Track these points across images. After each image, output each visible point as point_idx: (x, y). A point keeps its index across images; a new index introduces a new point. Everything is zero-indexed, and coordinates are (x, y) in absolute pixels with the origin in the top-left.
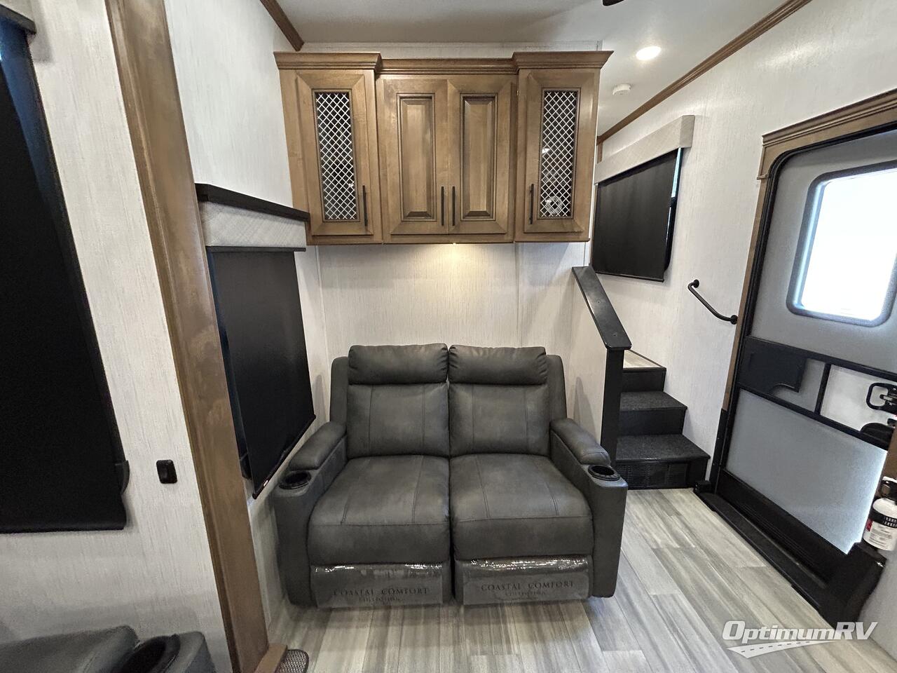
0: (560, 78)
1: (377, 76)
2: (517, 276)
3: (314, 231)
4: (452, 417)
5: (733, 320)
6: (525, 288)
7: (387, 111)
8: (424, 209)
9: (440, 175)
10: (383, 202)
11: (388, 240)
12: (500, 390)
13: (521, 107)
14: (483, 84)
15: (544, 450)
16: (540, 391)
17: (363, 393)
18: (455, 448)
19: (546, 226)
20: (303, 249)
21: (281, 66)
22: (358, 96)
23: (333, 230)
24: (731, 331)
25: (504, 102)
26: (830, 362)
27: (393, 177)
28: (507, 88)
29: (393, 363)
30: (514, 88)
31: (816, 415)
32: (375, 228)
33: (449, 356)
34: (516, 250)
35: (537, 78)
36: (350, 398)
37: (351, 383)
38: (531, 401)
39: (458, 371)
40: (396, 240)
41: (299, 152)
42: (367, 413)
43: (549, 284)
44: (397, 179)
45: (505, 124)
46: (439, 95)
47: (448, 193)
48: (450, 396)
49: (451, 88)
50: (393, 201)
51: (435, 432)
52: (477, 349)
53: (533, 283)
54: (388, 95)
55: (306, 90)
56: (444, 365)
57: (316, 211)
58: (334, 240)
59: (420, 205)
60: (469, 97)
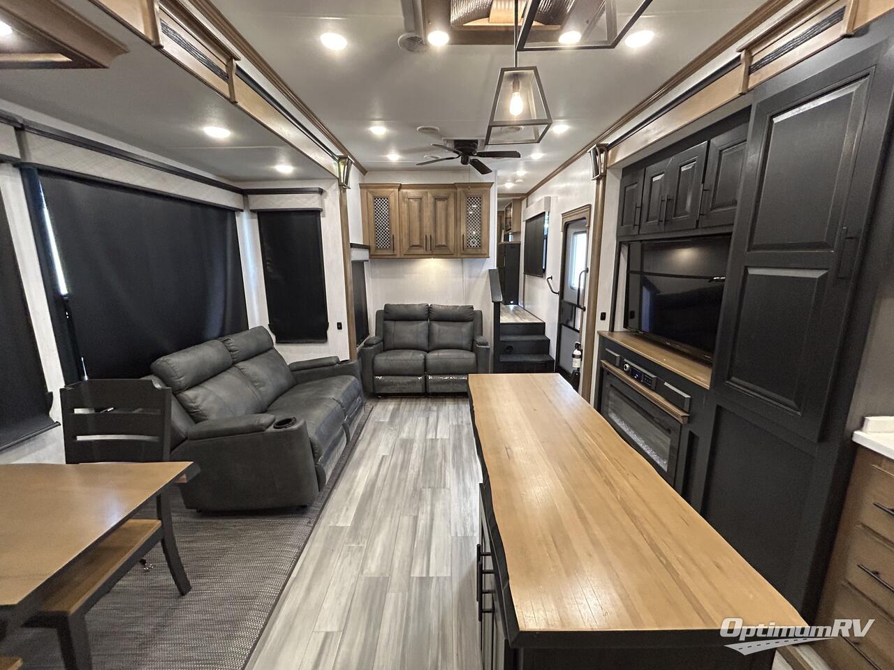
0: (473, 192)
1: (399, 190)
2: (463, 273)
3: (372, 253)
4: (430, 335)
5: (558, 293)
6: (466, 279)
7: (403, 204)
8: (418, 244)
9: (425, 230)
10: (401, 241)
11: (403, 256)
12: (451, 323)
13: (458, 203)
14: (442, 193)
15: (469, 348)
16: (470, 324)
17: (391, 324)
18: (430, 347)
19: (470, 251)
20: (367, 261)
21: (361, 188)
22: (392, 199)
23: (379, 253)
24: (557, 297)
25: (452, 201)
26: (576, 306)
27: (405, 231)
28: (453, 195)
29: (405, 311)
30: (456, 194)
31: (574, 329)
32: (397, 252)
33: (429, 309)
34: (462, 262)
35: (464, 192)
36: (384, 325)
37: (385, 320)
38: (465, 328)
39: (433, 315)
40: (406, 257)
41: (366, 220)
42: (393, 331)
43: (478, 277)
44: (407, 231)
45: (452, 210)
46: (424, 197)
47: (429, 238)
48: (429, 326)
49: (429, 195)
50: (405, 240)
51: (423, 340)
52: (442, 306)
53: (470, 277)
54: (404, 198)
55: (370, 196)
56: (427, 313)
57: (373, 245)
58: (379, 257)
59: (417, 242)
60: (436, 199)
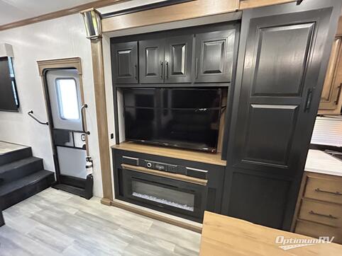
5: (47, 124)
24: (47, 128)
26: (73, 132)
31: (74, 147)
